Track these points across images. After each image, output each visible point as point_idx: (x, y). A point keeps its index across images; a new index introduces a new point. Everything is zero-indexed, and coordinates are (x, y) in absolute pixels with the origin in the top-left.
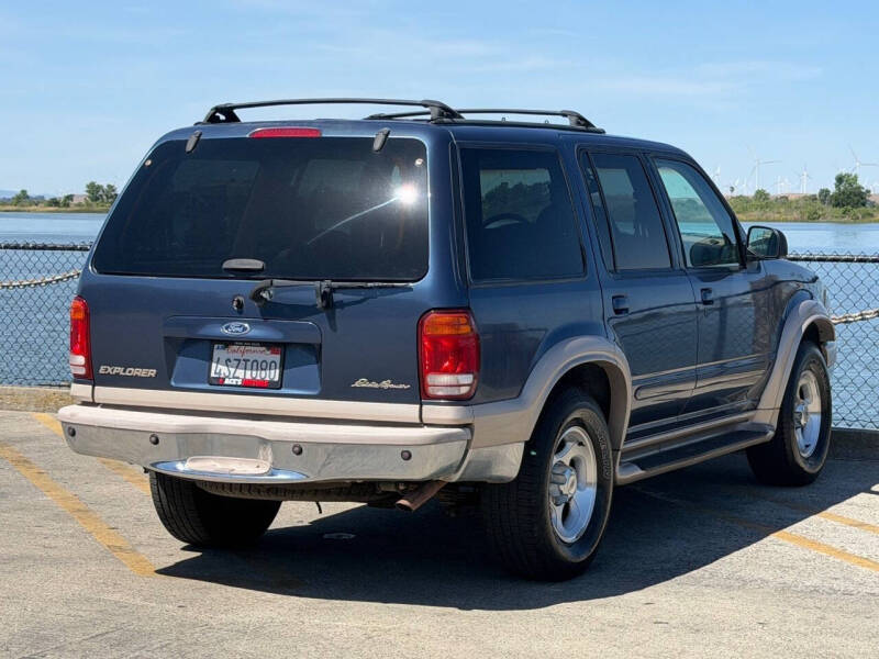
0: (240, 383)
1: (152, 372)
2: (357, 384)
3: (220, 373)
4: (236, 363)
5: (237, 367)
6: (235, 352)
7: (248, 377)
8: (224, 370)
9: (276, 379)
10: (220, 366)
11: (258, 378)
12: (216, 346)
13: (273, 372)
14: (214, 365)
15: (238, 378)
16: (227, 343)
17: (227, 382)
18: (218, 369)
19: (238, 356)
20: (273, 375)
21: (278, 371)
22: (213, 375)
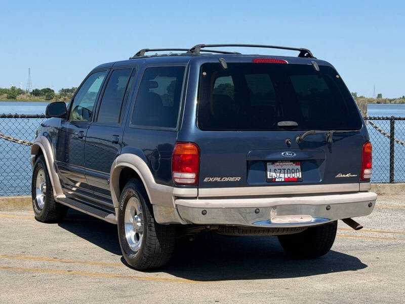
0: (283, 180)
1: (238, 179)
2: (338, 176)
3: (272, 176)
4: (280, 170)
5: (280, 173)
6: (278, 166)
7: (286, 177)
8: (274, 175)
9: (300, 177)
10: (271, 173)
11: (291, 177)
12: (268, 163)
13: (298, 174)
14: (268, 173)
15: (281, 178)
16: (273, 162)
17: (277, 180)
18: (271, 175)
19: (280, 167)
20: (299, 175)
21: (300, 173)
22: (269, 177)
